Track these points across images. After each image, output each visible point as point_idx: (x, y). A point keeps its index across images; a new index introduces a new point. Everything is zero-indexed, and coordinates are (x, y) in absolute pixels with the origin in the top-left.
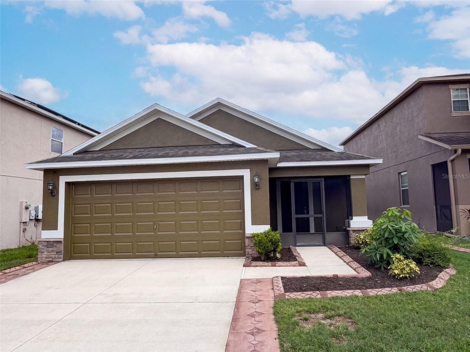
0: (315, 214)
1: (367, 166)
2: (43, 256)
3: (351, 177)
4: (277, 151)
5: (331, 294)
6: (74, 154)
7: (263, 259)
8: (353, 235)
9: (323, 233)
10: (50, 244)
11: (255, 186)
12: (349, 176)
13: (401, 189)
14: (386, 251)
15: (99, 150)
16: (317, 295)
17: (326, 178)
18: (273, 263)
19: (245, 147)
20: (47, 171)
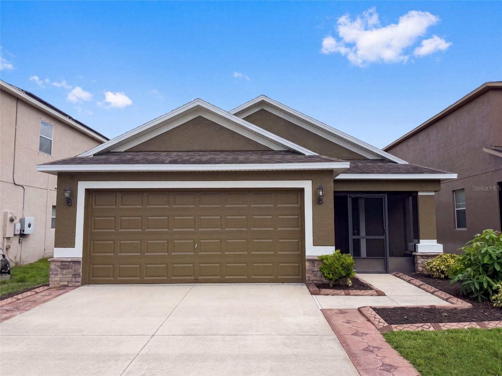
0: (366, 235)
1: (438, 181)
2: (55, 279)
3: (419, 194)
4: (347, 160)
5: (446, 326)
6: (94, 155)
7: (331, 285)
8: (420, 261)
9: (385, 258)
10: (65, 264)
11: (318, 201)
12: (417, 192)
13: (456, 209)
14: (485, 279)
15: (125, 151)
16: (429, 328)
17: (389, 193)
18: (346, 291)
19: (305, 155)
20: (61, 175)
